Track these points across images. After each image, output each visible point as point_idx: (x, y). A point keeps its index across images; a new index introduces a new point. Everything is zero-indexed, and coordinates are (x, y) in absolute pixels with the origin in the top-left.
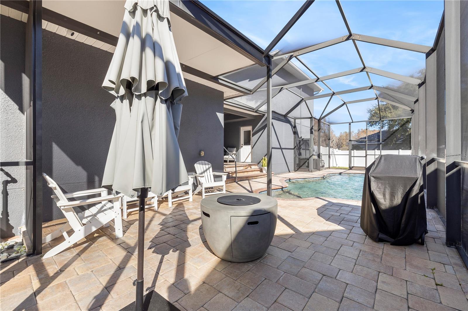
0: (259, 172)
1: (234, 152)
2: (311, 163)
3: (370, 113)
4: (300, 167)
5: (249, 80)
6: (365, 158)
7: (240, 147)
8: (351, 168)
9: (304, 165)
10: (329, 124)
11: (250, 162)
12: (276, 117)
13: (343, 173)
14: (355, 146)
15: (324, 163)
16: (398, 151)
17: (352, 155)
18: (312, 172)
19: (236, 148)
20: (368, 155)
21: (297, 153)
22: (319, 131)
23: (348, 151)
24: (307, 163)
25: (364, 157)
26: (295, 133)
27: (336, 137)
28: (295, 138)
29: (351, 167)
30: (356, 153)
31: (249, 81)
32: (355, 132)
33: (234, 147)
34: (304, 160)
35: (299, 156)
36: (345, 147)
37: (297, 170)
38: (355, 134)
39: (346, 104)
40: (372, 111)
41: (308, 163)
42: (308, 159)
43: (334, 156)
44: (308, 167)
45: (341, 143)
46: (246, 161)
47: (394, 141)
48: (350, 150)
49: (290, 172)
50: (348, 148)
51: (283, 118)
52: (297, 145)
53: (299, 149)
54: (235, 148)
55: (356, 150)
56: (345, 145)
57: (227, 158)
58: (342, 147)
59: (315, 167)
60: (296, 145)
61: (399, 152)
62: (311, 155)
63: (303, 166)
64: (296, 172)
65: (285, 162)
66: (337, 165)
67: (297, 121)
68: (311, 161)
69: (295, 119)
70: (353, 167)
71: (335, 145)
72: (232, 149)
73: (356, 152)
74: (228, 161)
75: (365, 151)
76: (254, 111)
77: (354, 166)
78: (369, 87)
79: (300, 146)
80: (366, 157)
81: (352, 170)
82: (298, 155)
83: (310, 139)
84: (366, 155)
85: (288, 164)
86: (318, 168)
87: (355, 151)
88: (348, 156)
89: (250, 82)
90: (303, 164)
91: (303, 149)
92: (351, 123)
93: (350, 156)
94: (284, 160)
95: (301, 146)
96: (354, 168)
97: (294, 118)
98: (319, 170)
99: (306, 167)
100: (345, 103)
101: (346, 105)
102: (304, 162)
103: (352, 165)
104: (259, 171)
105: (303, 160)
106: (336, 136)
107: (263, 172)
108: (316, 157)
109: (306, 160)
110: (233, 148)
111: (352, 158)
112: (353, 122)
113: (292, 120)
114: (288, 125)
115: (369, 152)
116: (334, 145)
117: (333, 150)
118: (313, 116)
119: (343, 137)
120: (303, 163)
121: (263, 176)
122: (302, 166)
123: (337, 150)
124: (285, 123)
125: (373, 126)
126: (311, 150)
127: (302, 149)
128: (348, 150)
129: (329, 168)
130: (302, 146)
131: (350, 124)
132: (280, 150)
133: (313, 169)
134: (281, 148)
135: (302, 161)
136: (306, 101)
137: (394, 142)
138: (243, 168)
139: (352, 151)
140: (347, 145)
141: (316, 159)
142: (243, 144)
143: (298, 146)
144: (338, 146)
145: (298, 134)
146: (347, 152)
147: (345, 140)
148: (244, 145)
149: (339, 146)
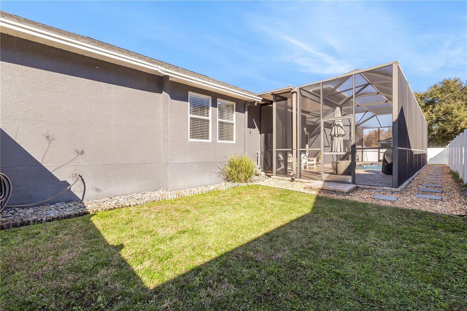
10: (362, 129)
14: (384, 144)
15: (359, 158)
32: (385, 131)
36: (374, 146)
38: (385, 133)
43: (365, 152)
45: (370, 142)
66: (368, 160)
131: (379, 128)
144: (366, 145)
146: (376, 151)
147: (374, 139)
149: (368, 145)
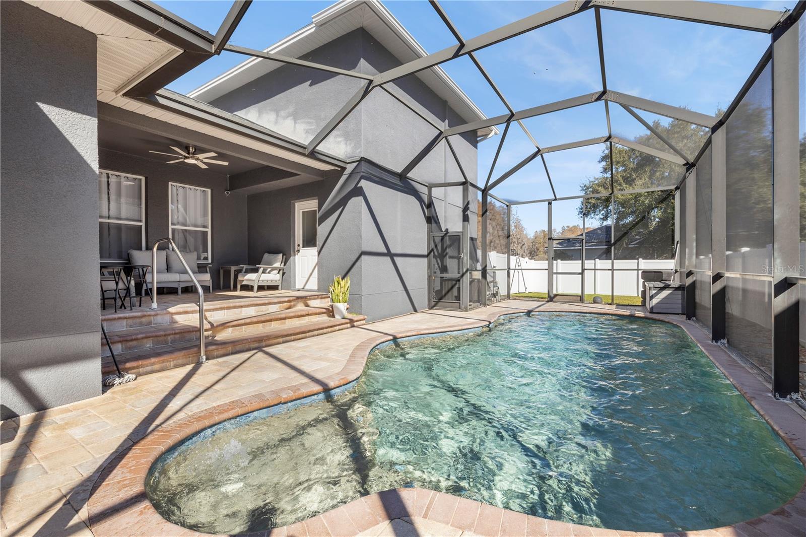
0: (325, 318)
1: (277, 265)
2: (465, 290)
3: (584, 192)
4: (441, 299)
5: (310, 82)
6: (581, 275)
7: (292, 253)
8: (551, 298)
9: (450, 293)
10: (508, 204)
11: (316, 288)
12: (375, 176)
13: (535, 310)
14: (558, 252)
15: (498, 289)
16: (636, 261)
17: (555, 271)
18: (466, 311)
19: (281, 255)
20: (587, 269)
21: (437, 266)
22: (484, 216)
23: (547, 262)
24: (455, 290)
25: (579, 274)
26: (432, 220)
27: (529, 239)
28: (430, 231)
29: (552, 296)
30: (561, 265)
31: (311, 85)
33: (276, 252)
34: (450, 282)
35: (442, 273)
36: (542, 255)
37: (435, 305)
38: (558, 234)
39: (541, 152)
40: (588, 188)
41: (459, 288)
42: (459, 280)
43: (520, 271)
44: (458, 298)
45: (536, 249)
46: (306, 287)
47: (625, 244)
48: (550, 259)
49: (416, 311)
50: (546, 257)
51: (396, 181)
52: (436, 246)
53: (442, 256)
54: (280, 253)
55: (562, 260)
56: (542, 253)
57: (254, 279)
58: (537, 255)
59: (476, 298)
60: (432, 246)
61: (638, 263)
62: (465, 270)
63: (447, 297)
64: (432, 311)
65: (403, 289)
66: (526, 288)
67: (436, 192)
68: (464, 285)
69: (430, 187)
70: (556, 295)
71: (526, 251)
72: (272, 256)
73: (562, 263)
74: (255, 288)
75: (581, 261)
76: (307, 152)
77: (558, 293)
78: (597, 96)
79: (444, 250)
80: (582, 273)
81: (554, 302)
82: (438, 271)
83: (463, 232)
84: (583, 270)
85: (410, 292)
86: (480, 300)
87: (559, 261)
88: (547, 271)
89: (313, 86)
90: (449, 291)
91: (450, 257)
92: (553, 202)
93: (551, 273)
94: (401, 284)
95: (446, 248)
96: (558, 297)
97: (427, 185)
98: (485, 305)
99: (454, 298)
100: (539, 150)
101: (542, 155)
102: (450, 287)
103: (555, 292)
104: (325, 315)
105: (447, 282)
106: (529, 237)
107: (334, 317)
108: (477, 275)
109: (454, 282)
110: (275, 255)
111: (555, 276)
112: (555, 200)
113: (423, 190)
114: (412, 199)
115: (589, 264)
116: (524, 252)
117: (518, 259)
118: (469, 180)
119: (539, 239)
120: (447, 290)
121: (329, 330)
122: (445, 295)
123: (527, 259)
124: (403, 194)
125: (589, 217)
126: (465, 258)
127: (448, 256)
128: (547, 260)
129: (509, 296)
130: (448, 250)
131: (550, 203)
132: (388, 259)
133: (469, 304)
134: (390, 254)
135: (445, 285)
136: (449, 138)
137: (625, 246)
138: (280, 307)
139: (555, 262)
140: (545, 253)
141: (478, 280)
142: (301, 245)
143: (439, 247)
145: (437, 222)
146: (544, 264)
148: (303, 247)
149: (533, 254)
